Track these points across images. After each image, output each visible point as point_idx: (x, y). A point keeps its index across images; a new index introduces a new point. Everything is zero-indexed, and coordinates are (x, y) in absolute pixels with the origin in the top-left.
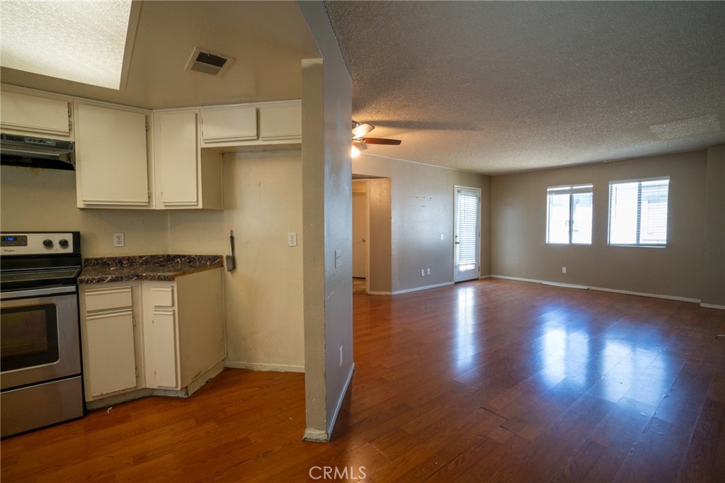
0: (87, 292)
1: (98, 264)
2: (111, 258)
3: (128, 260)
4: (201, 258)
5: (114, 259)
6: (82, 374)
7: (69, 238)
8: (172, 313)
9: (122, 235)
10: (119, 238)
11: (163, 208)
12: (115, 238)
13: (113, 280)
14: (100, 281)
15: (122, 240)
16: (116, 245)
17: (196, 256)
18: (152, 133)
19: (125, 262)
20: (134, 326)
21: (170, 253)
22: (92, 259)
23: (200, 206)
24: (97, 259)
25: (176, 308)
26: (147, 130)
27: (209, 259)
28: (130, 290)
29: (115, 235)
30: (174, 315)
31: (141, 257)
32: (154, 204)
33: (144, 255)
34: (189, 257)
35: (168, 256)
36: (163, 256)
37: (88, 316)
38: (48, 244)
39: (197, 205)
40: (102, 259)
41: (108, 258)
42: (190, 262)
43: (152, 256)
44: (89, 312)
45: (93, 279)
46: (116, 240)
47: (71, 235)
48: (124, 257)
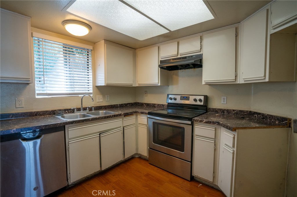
0: (197, 125)
1: (213, 111)
2: (219, 109)
3: (227, 111)
4: (271, 117)
5: (220, 110)
6: (191, 162)
7: (202, 98)
8: (232, 152)
9: (226, 98)
10: (224, 99)
11: (243, 82)
12: (222, 99)
13: (206, 122)
14: (201, 121)
15: (225, 100)
16: (222, 102)
17: (268, 115)
18: (240, 36)
19: (225, 112)
20: (215, 150)
21: (252, 110)
22: (211, 108)
23: (267, 80)
24: (213, 109)
25: (235, 149)
26: (236, 36)
27: (278, 119)
28: (214, 129)
29: (222, 97)
30: (233, 153)
31: (234, 110)
32: (239, 80)
33: (236, 109)
34: (263, 115)
35: (250, 112)
36: (247, 111)
37: (196, 137)
38: (195, 100)
39: (265, 79)
40: (215, 109)
41: (218, 109)
42: (263, 118)
43: (240, 111)
44: (197, 135)
45: (198, 120)
46: (222, 100)
47: (203, 96)
48: (225, 109)
